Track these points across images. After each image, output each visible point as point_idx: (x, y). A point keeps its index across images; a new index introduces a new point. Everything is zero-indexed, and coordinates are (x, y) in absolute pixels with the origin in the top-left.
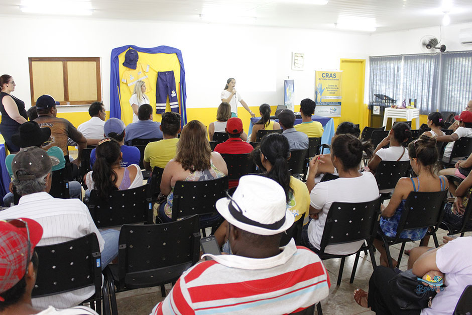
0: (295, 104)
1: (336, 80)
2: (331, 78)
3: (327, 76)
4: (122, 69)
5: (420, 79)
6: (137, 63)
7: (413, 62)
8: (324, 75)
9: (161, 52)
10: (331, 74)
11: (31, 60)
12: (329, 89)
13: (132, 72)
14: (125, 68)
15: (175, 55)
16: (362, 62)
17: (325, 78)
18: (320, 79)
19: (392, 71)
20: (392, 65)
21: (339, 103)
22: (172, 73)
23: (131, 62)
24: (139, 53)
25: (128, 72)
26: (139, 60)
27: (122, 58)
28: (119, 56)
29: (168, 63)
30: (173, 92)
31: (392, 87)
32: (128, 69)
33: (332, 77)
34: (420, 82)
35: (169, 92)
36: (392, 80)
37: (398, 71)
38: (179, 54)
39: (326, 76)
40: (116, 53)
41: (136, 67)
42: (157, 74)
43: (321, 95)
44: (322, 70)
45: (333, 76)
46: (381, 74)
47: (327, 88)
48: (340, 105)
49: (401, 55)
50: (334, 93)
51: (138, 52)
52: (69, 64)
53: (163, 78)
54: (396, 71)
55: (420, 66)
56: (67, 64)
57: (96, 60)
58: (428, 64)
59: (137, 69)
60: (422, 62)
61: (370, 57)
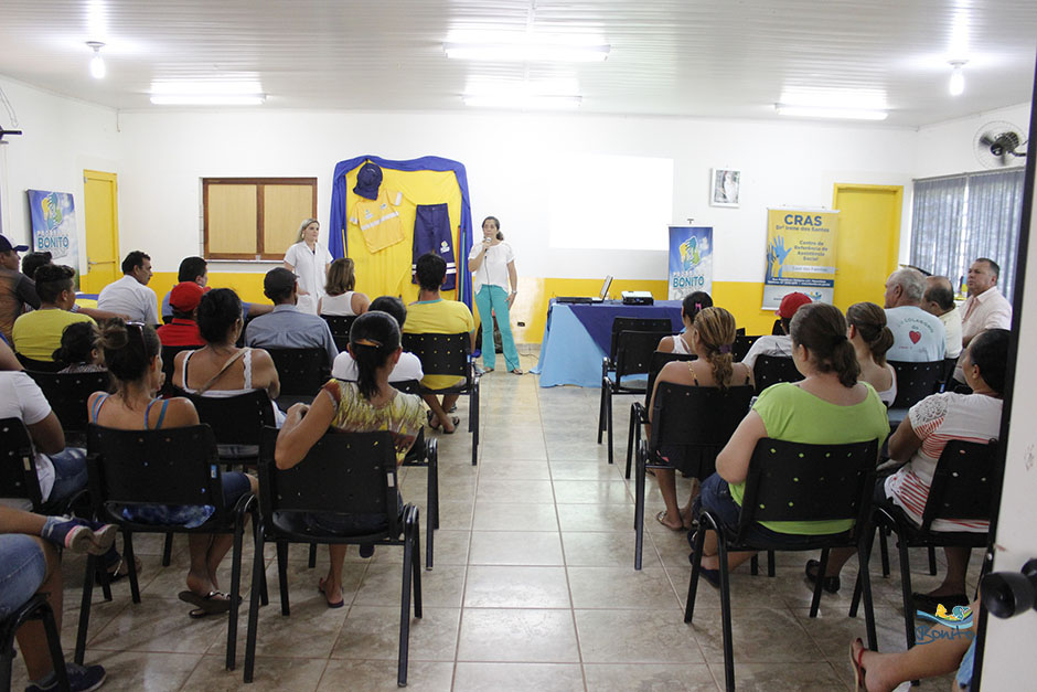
0: (716, 279)
1: (822, 229)
2: (808, 226)
3: (798, 220)
4: (352, 199)
5: (994, 230)
6: (380, 188)
7: (985, 190)
8: (789, 220)
9: (424, 169)
10: (809, 217)
11: (206, 182)
12: (802, 251)
13: (370, 204)
14: (357, 197)
15: (450, 175)
16: (895, 192)
17: (793, 225)
18: (778, 227)
19: (948, 211)
20: (949, 197)
21: (828, 281)
22: (443, 208)
23: (369, 185)
24: (384, 171)
25: (363, 204)
26: (382, 183)
27: (352, 180)
28: (347, 176)
29: (437, 189)
30: (444, 244)
31: (946, 251)
32: (362, 198)
33: (811, 222)
34: (994, 237)
35: (437, 245)
36: (947, 234)
37: (958, 213)
38: (459, 171)
39: (796, 221)
40: (342, 169)
41: (377, 195)
42: (415, 208)
43: (781, 263)
44: (785, 208)
45: (814, 222)
46: (931, 220)
47: (796, 247)
48: (832, 286)
49: (965, 174)
50: (815, 259)
51: (382, 169)
52: (268, 189)
53: (425, 217)
54: (955, 210)
55: (996, 199)
56: (263, 189)
57: (312, 181)
58: (1009, 194)
59: (379, 199)
60: (1000, 188)
61: (914, 180)
